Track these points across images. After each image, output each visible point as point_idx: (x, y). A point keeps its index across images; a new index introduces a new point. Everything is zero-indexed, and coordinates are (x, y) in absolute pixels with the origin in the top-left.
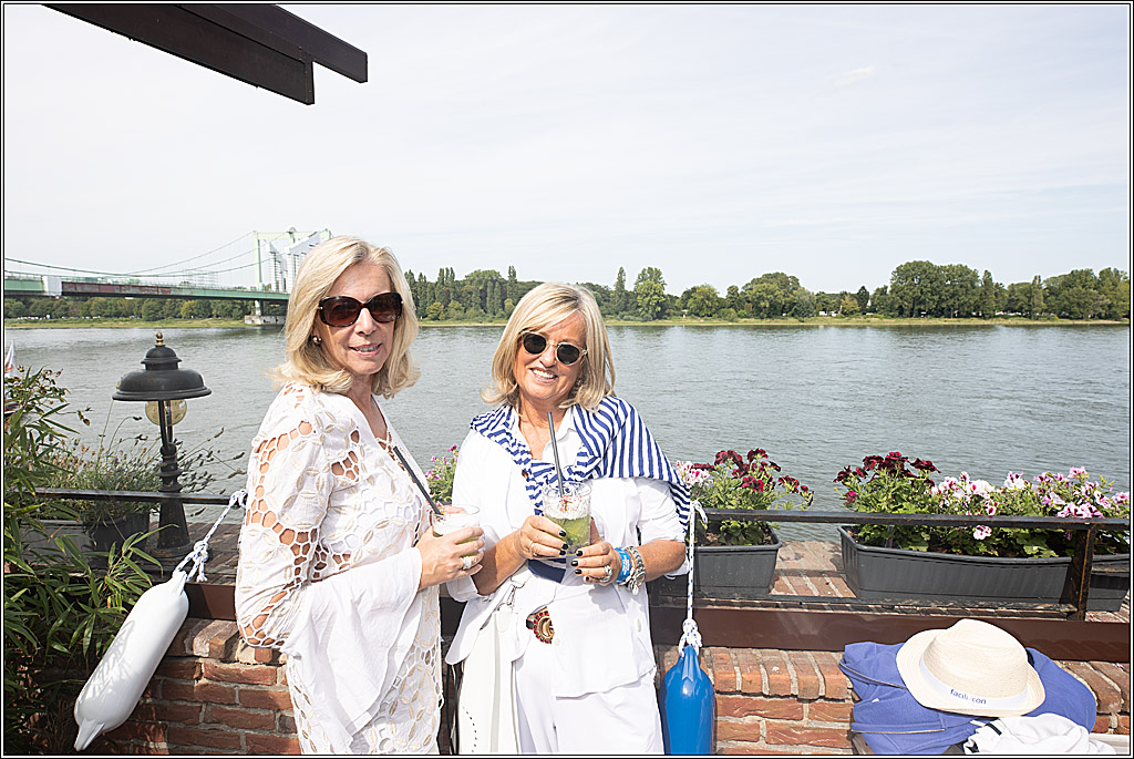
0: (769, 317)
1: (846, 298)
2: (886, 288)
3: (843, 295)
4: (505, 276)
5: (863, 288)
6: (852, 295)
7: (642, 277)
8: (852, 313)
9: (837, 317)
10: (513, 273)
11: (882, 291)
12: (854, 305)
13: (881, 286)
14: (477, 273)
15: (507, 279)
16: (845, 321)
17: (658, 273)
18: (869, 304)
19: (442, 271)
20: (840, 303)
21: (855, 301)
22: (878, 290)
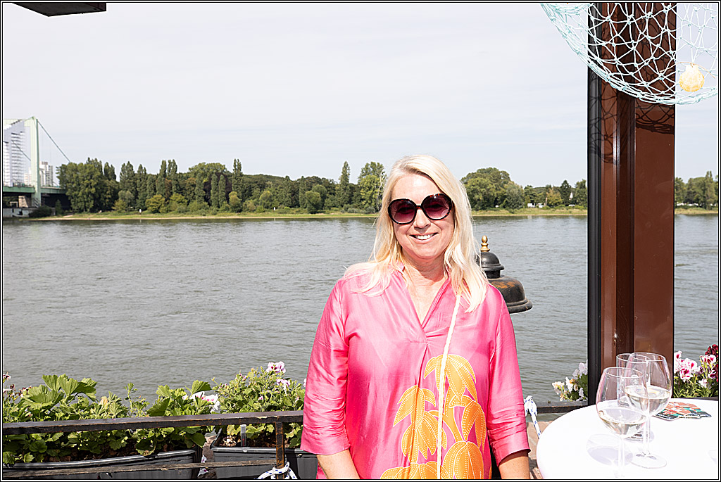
0: (483, 209)
1: (551, 191)
2: (585, 182)
3: (548, 188)
4: (230, 169)
5: (565, 182)
6: (555, 188)
7: (366, 171)
8: (556, 204)
9: (543, 208)
10: (238, 166)
11: (581, 185)
12: (557, 197)
13: (580, 181)
14: (202, 166)
15: (232, 171)
16: (550, 212)
17: (381, 167)
18: (571, 196)
19: (164, 163)
20: (545, 195)
21: (559, 194)
22: (578, 184)
